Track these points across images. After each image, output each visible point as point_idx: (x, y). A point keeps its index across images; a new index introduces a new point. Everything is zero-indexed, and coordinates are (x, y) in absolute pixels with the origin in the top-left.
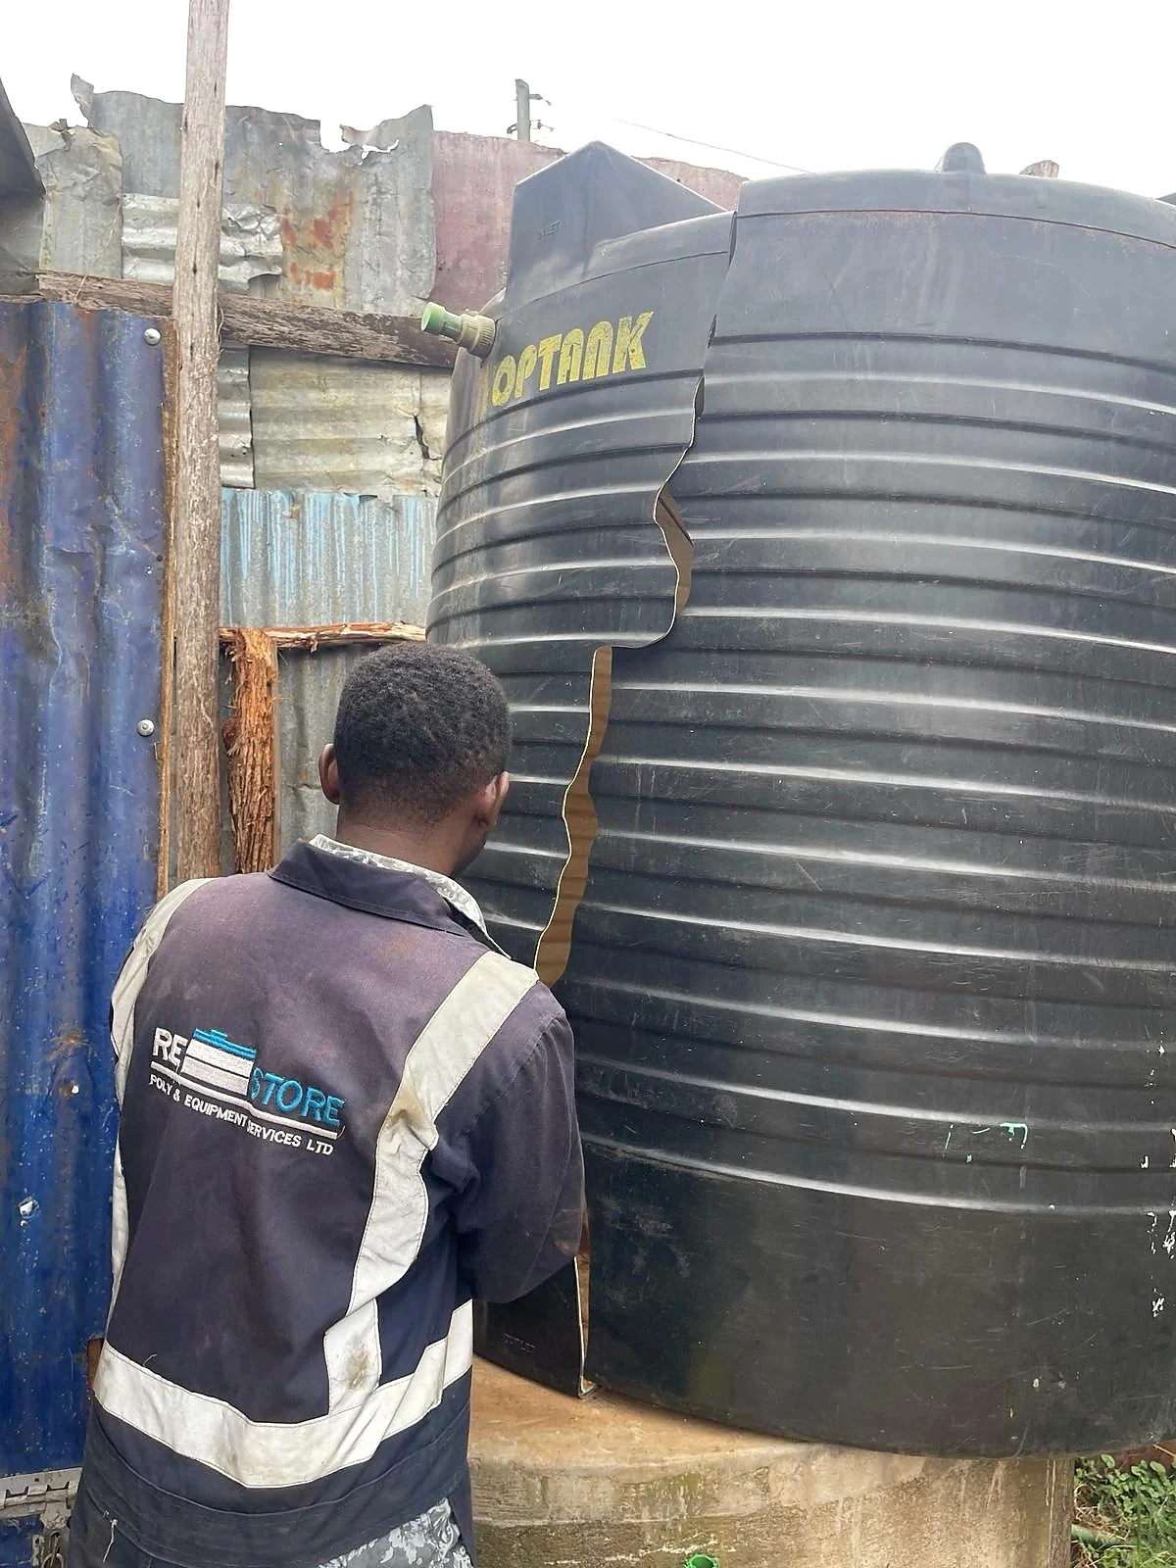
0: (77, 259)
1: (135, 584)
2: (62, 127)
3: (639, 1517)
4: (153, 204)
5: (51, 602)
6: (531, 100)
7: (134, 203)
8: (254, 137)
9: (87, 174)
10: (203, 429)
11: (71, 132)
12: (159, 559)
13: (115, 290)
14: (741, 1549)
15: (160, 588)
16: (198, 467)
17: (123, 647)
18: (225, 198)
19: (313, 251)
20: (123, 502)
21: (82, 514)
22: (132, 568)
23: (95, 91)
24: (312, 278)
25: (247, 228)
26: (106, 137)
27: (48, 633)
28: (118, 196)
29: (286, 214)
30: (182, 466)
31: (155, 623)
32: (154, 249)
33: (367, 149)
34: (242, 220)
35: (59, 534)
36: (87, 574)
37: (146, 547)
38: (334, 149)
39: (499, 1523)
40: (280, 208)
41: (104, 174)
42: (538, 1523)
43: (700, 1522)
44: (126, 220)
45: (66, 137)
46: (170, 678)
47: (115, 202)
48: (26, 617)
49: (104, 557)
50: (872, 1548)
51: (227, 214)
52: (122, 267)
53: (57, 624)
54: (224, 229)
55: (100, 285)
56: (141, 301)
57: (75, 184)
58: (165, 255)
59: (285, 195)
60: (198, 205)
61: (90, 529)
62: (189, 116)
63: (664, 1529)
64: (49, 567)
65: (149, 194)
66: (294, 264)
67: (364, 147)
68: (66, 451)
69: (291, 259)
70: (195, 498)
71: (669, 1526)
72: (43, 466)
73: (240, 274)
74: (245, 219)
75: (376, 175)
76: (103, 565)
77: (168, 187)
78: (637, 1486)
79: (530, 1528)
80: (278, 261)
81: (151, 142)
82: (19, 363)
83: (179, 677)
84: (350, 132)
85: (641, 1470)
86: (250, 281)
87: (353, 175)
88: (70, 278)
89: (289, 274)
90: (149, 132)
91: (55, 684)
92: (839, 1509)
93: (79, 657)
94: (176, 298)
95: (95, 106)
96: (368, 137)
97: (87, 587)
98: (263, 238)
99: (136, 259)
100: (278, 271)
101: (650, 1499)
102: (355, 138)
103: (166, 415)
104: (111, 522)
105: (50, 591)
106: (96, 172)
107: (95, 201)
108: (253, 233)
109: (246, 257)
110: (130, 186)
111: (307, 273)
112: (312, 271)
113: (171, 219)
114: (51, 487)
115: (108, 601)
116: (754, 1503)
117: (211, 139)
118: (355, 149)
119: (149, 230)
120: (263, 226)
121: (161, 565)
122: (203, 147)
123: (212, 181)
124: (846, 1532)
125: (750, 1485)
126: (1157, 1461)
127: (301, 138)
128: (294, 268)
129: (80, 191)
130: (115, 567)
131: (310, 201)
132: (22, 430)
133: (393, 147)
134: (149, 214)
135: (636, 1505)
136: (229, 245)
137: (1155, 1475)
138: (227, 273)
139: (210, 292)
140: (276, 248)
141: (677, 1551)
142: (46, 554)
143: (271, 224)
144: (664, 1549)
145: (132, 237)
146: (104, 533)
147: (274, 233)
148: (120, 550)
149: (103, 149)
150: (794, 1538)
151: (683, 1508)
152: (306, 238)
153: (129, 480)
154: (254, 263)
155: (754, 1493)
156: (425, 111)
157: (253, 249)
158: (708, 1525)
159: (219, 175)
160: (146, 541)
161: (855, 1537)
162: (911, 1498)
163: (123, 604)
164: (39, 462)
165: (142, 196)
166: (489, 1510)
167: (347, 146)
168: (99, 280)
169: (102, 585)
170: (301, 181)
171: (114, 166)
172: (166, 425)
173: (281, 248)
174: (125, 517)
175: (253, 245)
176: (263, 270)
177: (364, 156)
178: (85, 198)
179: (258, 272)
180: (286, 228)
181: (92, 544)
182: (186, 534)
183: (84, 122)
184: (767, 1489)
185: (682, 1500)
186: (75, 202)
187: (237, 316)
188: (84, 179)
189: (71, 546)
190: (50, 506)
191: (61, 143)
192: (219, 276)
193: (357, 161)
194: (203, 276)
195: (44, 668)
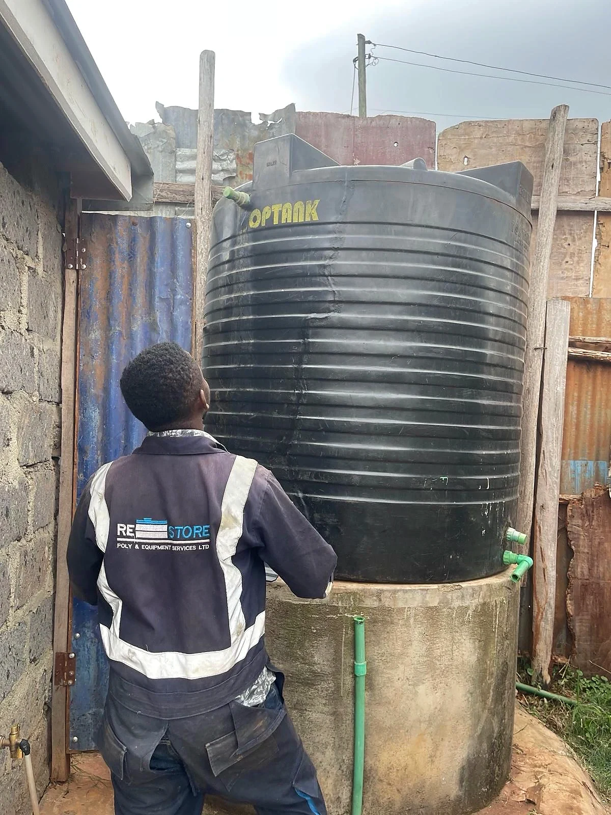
0: (159, 176)
1: (183, 308)
2: (152, 123)
3: (338, 604)
4: (187, 151)
5: (158, 314)
6: (366, 45)
7: (181, 152)
8: (225, 122)
9: (162, 142)
10: (206, 241)
11: (156, 125)
12: (191, 299)
13: (174, 188)
14: (372, 618)
15: (191, 309)
16: (204, 256)
17: (180, 330)
18: (215, 147)
19: (249, 166)
20: (179, 281)
21: (167, 285)
22: (183, 302)
23: (165, 107)
24: (248, 176)
25: (223, 158)
26: (169, 126)
27: (157, 324)
28: (174, 150)
29: (238, 151)
30: (198, 255)
31: (190, 320)
32: (188, 170)
33: (270, 122)
34: (220, 155)
35: (160, 292)
36: (169, 305)
37: (187, 295)
38: (256, 123)
39: (294, 602)
40: (236, 149)
41: (168, 141)
42: (306, 603)
43: (358, 607)
44: (177, 159)
45: (154, 127)
46: (194, 338)
47: (173, 152)
48: (150, 319)
49: (174, 299)
50: (418, 626)
51: (215, 153)
52: (176, 177)
53: (160, 322)
54: (214, 160)
55: (168, 186)
56: (183, 191)
57: (158, 146)
58: (192, 172)
59: (237, 144)
60: (204, 153)
61: (169, 290)
62: (201, 117)
63: (346, 608)
64: (157, 303)
65: (185, 148)
66: (241, 172)
67: (268, 121)
68: (162, 266)
69: (240, 169)
70: (202, 268)
71: (348, 608)
72: (155, 270)
73: (219, 177)
74: (222, 155)
75: (273, 133)
76: (174, 301)
77: (192, 144)
78: (337, 594)
79: (304, 604)
80: (235, 171)
81: (186, 126)
82: (148, 237)
83: (197, 338)
84: (263, 116)
85: (339, 589)
86: (224, 179)
87: (264, 134)
88: (157, 184)
89: (239, 176)
90: (185, 122)
91: (160, 340)
92: (406, 610)
93: (166, 332)
94: (196, 190)
95: (165, 112)
96: (270, 117)
97: (169, 309)
98: (229, 162)
99: (181, 174)
100: (234, 175)
101: (342, 599)
102: (265, 118)
103: (193, 251)
104: (176, 287)
105: (158, 311)
106: (166, 141)
107: (166, 152)
108: (225, 160)
109: (222, 170)
110: (179, 146)
111: (246, 174)
112: (248, 174)
113: (194, 157)
114: (158, 278)
115: (175, 313)
116: (376, 604)
117: (209, 126)
118: (265, 123)
119: (186, 162)
120: (229, 157)
121: (191, 301)
122: (205, 129)
123: (209, 143)
124: (408, 618)
125: (375, 598)
126: (605, 676)
127: (244, 120)
128: (241, 173)
129: (160, 149)
130: (177, 303)
131: (247, 145)
132: (149, 259)
133: (280, 121)
134: (186, 156)
135: (337, 600)
136: (216, 166)
137: (604, 682)
138: (215, 177)
139: (208, 187)
140: (234, 165)
141: (350, 616)
142: (157, 299)
143: (232, 156)
144: (346, 615)
145: (180, 166)
146: (174, 291)
147: (233, 159)
148: (179, 297)
149: (168, 132)
150: (390, 617)
151: (352, 603)
152: (246, 160)
153: (181, 273)
154: (225, 172)
155: (376, 601)
156: (293, 105)
157: (225, 167)
158: (360, 609)
159: (212, 140)
160: (187, 293)
161: (412, 620)
162: (433, 612)
163: (180, 314)
164: (154, 269)
165: (183, 149)
166: (291, 598)
167: (261, 122)
168: (167, 184)
169: (173, 308)
170: (243, 138)
171: (173, 138)
172: (193, 255)
173: (235, 166)
174: (180, 286)
175: (225, 165)
176: (229, 174)
177: (268, 125)
178: (162, 151)
179: (227, 176)
180: (238, 157)
181: (170, 295)
182: (199, 282)
183: (161, 121)
184: (380, 600)
185: (352, 600)
186: (158, 153)
187: (218, 194)
188: (162, 144)
189: (164, 296)
190: (158, 283)
191: (153, 130)
192: (212, 178)
193: (265, 129)
194: (206, 181)
195: (156, 335)
